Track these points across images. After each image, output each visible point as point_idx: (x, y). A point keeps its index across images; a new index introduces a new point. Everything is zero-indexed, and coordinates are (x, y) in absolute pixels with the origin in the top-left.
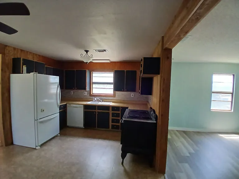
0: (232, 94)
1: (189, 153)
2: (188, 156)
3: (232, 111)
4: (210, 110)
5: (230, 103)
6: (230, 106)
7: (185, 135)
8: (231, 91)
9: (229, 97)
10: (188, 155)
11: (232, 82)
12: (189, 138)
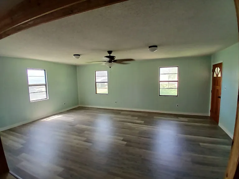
0: (46, 85)
1: (22, 145)
2: (21, 148)
3: (48, 99)
4: (30, 101)
5: (45, 93)
6: (45, 95)
7: (11, 132)
8: (44, 83)
9: (44, 89)
10: (22, 146)
11: (44, 75)
12: (17, 133)
